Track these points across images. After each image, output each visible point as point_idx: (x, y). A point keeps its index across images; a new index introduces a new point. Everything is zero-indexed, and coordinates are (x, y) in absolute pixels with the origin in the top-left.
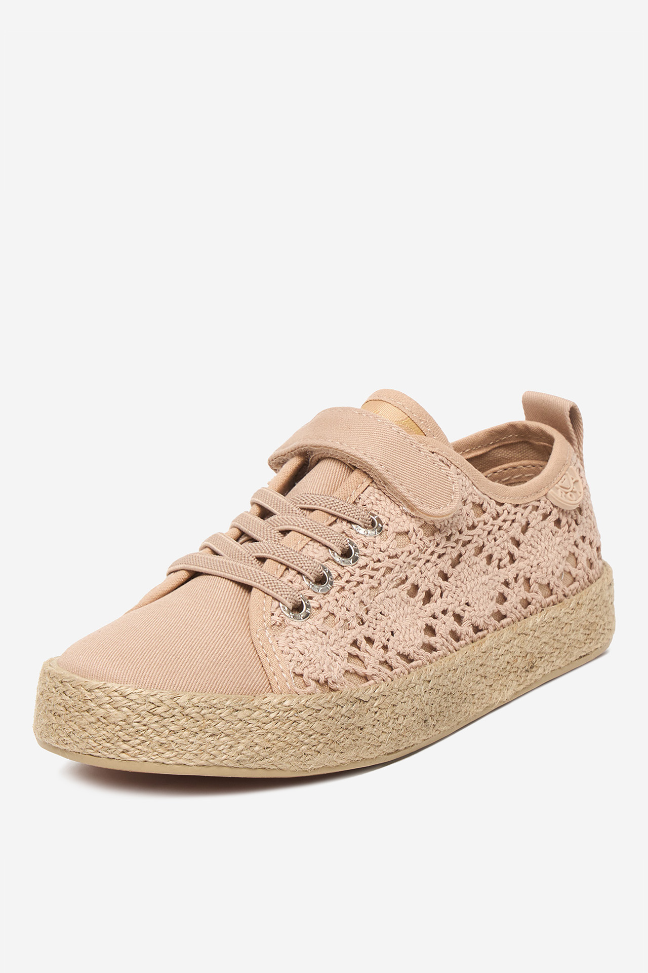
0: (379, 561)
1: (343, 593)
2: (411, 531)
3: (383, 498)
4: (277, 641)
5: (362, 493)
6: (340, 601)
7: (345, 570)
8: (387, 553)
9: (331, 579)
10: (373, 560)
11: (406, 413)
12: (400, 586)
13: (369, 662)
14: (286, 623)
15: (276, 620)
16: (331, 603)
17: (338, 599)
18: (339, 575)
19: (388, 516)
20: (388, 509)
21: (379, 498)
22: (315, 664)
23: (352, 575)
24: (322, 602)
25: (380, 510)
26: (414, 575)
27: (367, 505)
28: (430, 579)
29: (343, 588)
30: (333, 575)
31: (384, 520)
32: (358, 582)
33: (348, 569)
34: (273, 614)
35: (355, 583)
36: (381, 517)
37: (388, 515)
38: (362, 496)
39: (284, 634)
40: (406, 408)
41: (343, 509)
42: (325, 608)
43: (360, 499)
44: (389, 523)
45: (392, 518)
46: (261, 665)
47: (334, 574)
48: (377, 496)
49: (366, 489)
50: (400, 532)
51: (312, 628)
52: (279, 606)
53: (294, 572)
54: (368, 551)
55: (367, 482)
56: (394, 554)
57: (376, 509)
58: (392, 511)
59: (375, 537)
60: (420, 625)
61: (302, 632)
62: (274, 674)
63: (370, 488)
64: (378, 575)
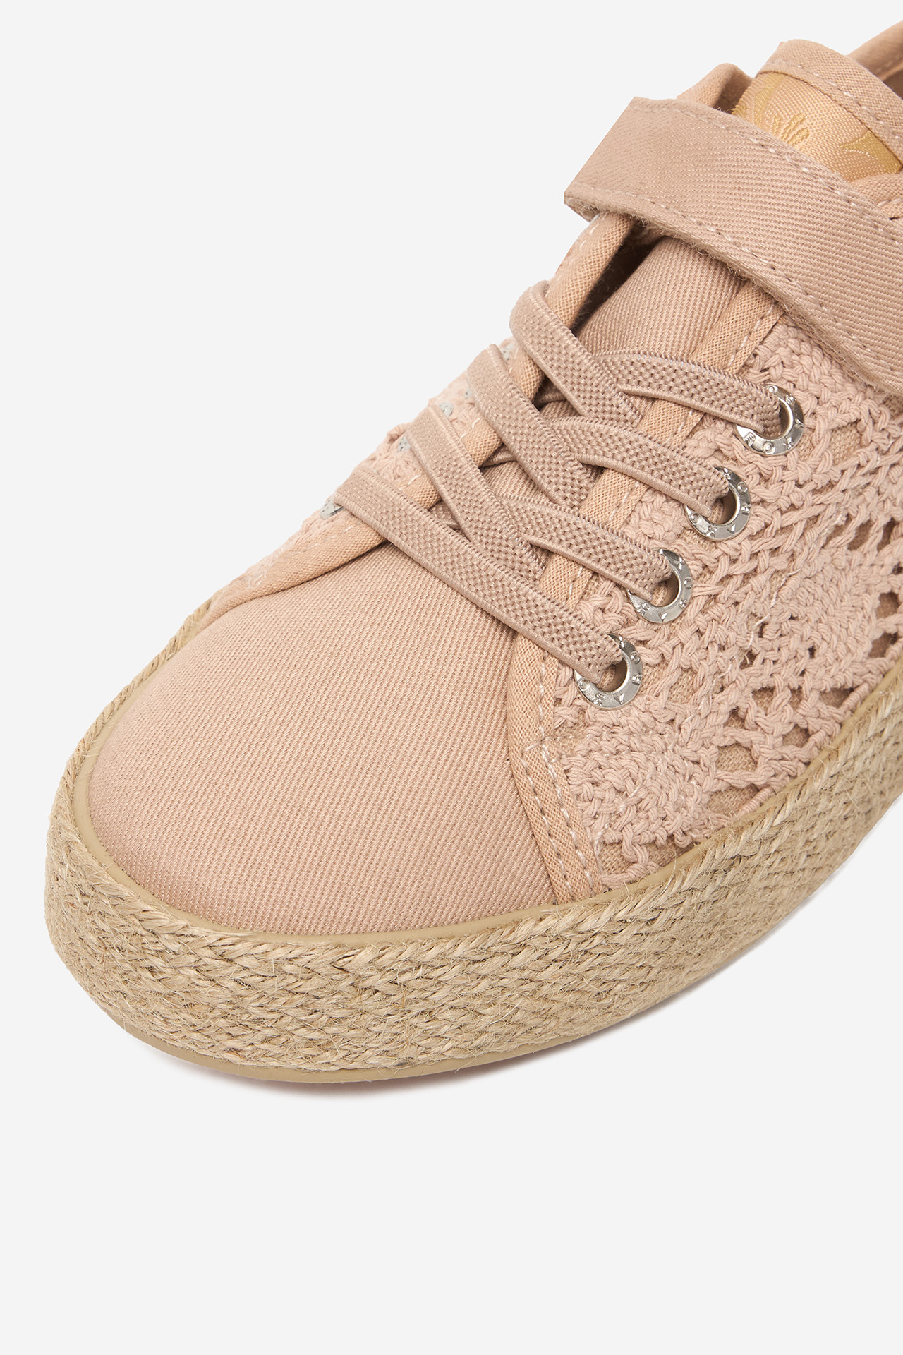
0: (793, 507)
1: (715, 611)
2: (865, 420)
3: (805, 347)
4: (566, 771)
5: (761, 343)
6: (707, 634)
7: (717, 553)
8: (810, 486)
9: (688, 580)
10: (779, 509)
11: (865, 120)
12: (834, 540)
13: (762, 750)
14: (587, 717)
15: (566, 717)
16: (685, 647)
17: (702, 630)
18: (705, 566)
19: (816, 393)
20: (816, 374)
21: (797, 350)
22: (647, 811)
23: (734, 561)
24: (666, 648)
25: (800, 379)
26: (864, 506)
27: (772, 370)
28: (896, 499)
29: (714, 598)
30: (693, 572)
31: (807, 405)
32: (745, 575)
33: (727, 550)
34: (558, 701)
35: (740, 579)
36: (799, 395)
37: (814, 389)
38: (762, 351)
39: (581, 747)
40: (864, 108)
41: (719, 395)
42: (674, 663)
43: (755, 355)
44: (820, 410)
45: (825, 395)
46: (531, 833)
47: (695, 568)
48: (793, 344)
49: (770, 332)
50: (841, 425)
51: (643, 719)
52: (573, 677)
53: (607, 585)
54: (769, 493)
55: (772, 316)
56: (826, 482)
57: (790, 378)
58: (826, 380)
59: (786, 455)
60: (868, 607)
61: (621, 735)
62: (559, 854)
63: (779, 328)
64: (789, 542)
